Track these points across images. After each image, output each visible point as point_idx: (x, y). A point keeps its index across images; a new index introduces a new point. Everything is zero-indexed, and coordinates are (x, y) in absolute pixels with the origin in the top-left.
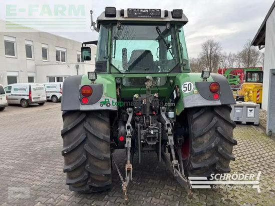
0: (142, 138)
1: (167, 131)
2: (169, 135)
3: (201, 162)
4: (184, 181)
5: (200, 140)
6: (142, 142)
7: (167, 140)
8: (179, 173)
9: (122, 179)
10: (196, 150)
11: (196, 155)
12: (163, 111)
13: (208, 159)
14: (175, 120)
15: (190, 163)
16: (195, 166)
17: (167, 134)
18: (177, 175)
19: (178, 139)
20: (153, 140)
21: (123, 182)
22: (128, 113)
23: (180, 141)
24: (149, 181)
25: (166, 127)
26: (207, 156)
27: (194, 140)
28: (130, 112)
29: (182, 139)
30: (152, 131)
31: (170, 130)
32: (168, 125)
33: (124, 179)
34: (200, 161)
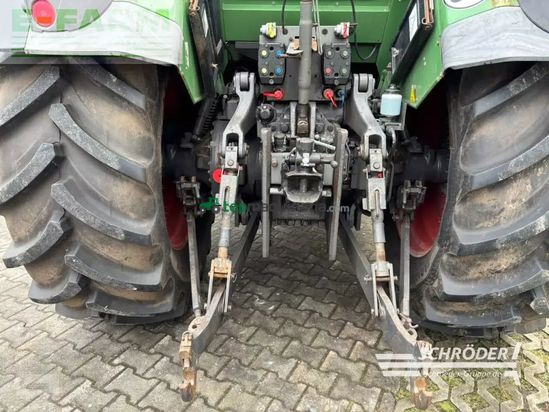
0: (276, 178)
1: (368, 161)
2: (372, 174)
3: (477, 279)
4: (404, 340)
5: (487, 200)
6: (274, 191)
7: (364, 193)
8: (390, 306)
9: (196, 305)
10: (465, 237)
11: (462, 252)
12: (363, 90)
13: (507, 270)
14: (401, 126)
15: (434, 275)
16: (450, 286)
17: (366, 170)
18: (383, 314)
19: (406, 191)
20: (309, 189)
21: (197, 313)
22: (238, 92)
23: (410, 196)
24: (304, 305)
25: (364, 148)
26: (505, 261)
27: (464, 200)
28: (245, 88)
29: (417, 190)
30: (306, 155)
31: (377, 158)
32: (374, 141)
33: (202, 304)
34: (473, 273)
